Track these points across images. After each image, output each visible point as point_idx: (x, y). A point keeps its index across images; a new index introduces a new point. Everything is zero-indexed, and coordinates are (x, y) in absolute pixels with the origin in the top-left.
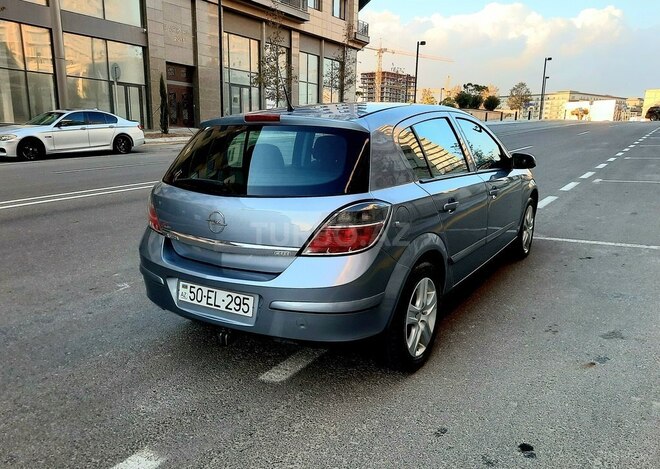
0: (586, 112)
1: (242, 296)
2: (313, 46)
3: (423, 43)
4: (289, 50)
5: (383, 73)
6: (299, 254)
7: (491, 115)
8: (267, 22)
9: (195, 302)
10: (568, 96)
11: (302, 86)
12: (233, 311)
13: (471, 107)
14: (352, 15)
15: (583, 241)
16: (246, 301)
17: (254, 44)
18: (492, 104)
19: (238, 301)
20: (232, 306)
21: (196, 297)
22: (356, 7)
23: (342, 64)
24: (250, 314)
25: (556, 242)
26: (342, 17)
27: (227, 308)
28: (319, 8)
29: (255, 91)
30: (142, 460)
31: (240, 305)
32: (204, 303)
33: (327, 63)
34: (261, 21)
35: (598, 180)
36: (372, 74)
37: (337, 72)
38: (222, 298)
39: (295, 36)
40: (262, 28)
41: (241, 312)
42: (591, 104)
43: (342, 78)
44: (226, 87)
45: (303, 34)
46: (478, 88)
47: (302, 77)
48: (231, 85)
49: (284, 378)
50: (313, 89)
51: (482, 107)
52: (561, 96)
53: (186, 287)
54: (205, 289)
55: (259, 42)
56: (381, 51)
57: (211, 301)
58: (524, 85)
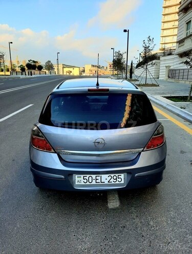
0: (71, 72)
1: (117, 175)
3: (11, 43)
7: (41, 72)
9: (88, 183)
12: (113, 183)
13: (33, 69)
16: (119, 177)
18: (40, 68)
19: (115, 178)
20: (112, 180)
21: (88, 180)
24: (123, 182)
27: (109, 182)
31: (116, 179)
32: (94, 182)
38: (105, 178)
41: (117, 182)
42: (73, 69)
46: (34, 62)
53: (80, 177)
54: (94, 176)
57: (99, 181)
58: (50, 61)
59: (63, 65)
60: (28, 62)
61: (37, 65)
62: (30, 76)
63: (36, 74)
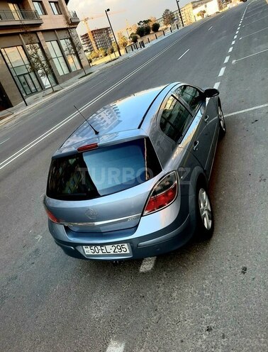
0: (204, 12)
1: (120, 245)
2: (51, 36)
3: (108, 10)
4: (40, 44)
5: (92, 32)
6: (142, 216)
7: (158, 34)
8: (21, 33)
10: (191, 6)
11: (55, 61)
12: (119, 253)
13: (146, 34)
14: (64, 9)
15: (248, 110)
16: (123, 247)
17: (20, 48)
18: (156, 28)
19: (119, 247)
20: (117, 250)
21: (95, 251)
22: (64, 4)
23: (71, 39)
24: (128, 252)
25: (235, 116)
26: (60, 13)
27: (114, 252)
28: (46, 14)
29: (32, 74)
30: (114, 348)
32: (101, 253)
33: (62, 42)
34: (18, 34)
35: (234, 61)
36: (86, 35)
37: (70, 46)
38: (110, 249)
39: (40, 35)
40: (20, 38)
41: (123, 252)
42: (206, 6)
43: (74, 48)
44: (16, 79)
45: (43, 31)
46: (145, 22)
47: (53, 55)
48: (18, 76)
49: (151, 266)
50: (61, 60)
51: (152, 32)
52: (187, 7)
53: (88, 248)
54: (99, 247)
55: (22, 46)
56: (86, 20)
57: (105, 251)
58: (168, 10)
59: (192, 3)
60: (138, 26)
61: (151, 25)
62: (143, 49)
63: (152, 40)
